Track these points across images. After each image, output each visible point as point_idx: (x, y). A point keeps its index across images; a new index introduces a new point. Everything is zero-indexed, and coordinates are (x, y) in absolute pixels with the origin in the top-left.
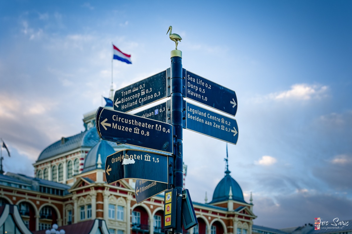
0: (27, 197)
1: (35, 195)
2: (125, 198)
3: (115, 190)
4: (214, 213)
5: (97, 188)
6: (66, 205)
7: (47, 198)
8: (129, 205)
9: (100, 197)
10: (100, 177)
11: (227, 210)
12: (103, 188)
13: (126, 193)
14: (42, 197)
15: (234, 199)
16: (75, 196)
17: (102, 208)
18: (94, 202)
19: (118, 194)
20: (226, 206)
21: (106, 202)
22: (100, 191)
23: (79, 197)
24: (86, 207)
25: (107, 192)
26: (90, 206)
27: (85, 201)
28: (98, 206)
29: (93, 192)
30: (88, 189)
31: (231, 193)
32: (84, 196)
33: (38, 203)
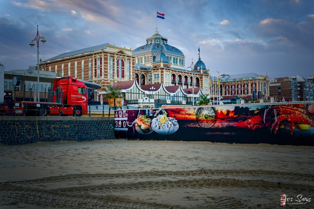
1: (139, 71)
2: (169, 72)
4: (196, 74)
5: (161, 69)
6: (148, 74)
7: (142, 71)
8: (171, 74)
9: (162, 72)
10: (162, 66)
11: (200, 73)
12: (163, 69)
13: (170, 70)
15: (203, 69)
16: (152, 71)
17: (163, 76)
19: (168, 70)
21: (164, 73)
23: (154, 71)
24: (157, 75)
25: (164, 70)
26: (158, 75)
27: (156, 73)
28: (161, 75)
29: (160, 70)
30: (158, 69)
31: (201, 67)
32: (156, 71)
33: (140, 73)
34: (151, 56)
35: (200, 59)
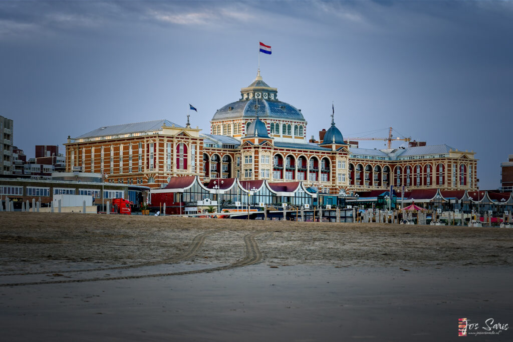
0: (216, 151)
1: (220, 150)
2: (270, 151)
3: (265, 148)
4: (322, 153)
5: (255, 148)
6: (236, 154)
7: (226, 151)
8: (272, 155)
9: (257, 152)
10: (256, 143)
11: (332, 150)
12: (258, 148)
13: (270, 148)
14: (224, 151)
15: (336, 142)
16: (242, 150)
17: (258, 158)
18: (253, 155)
19: (266, 150)
20: (331, 147)
21: (260, 155)
22: (257, 149)
23: (244, 151)
24: (249, 157)
25: (260, 150)
26: (251, 157)
27: (248, 154)
28: (255, 157)
29: (253, 150)
30: (250, 148)
31: (334, 140)
32: (248, 151)
33: (222, 154)
34: (243, 124)
35: (333, 124)
